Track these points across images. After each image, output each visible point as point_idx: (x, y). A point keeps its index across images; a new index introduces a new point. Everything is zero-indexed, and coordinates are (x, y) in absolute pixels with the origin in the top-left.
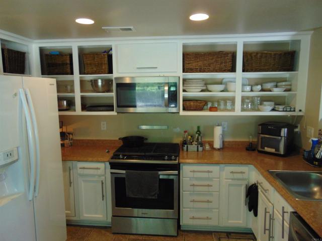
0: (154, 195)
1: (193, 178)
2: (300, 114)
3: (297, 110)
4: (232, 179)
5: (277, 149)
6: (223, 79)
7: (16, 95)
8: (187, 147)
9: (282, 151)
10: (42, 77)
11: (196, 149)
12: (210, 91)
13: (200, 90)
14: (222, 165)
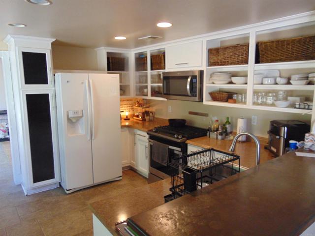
7: (82, 83)
10: (108, 73)
12: (235, 84)
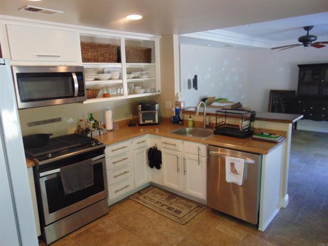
0: (90, 183)
1: (113, 156)
2: (159, 93)
3: (157, 91)
4: (138, 149)
5: (155, 120)
6: (104, 69)
8: (91, 133)
9: (157, 121)
11: (99, 133)
13: (93, 79)
14: (131, 140)
